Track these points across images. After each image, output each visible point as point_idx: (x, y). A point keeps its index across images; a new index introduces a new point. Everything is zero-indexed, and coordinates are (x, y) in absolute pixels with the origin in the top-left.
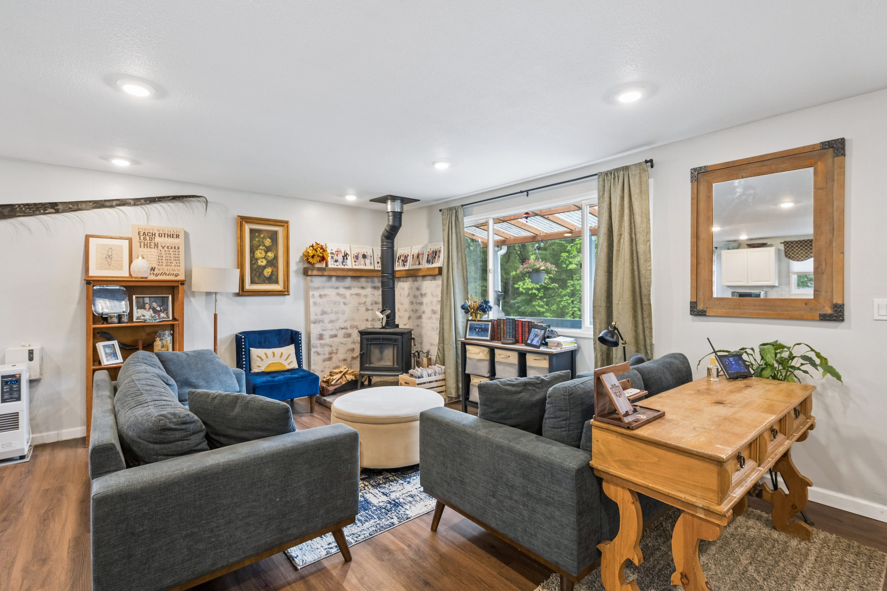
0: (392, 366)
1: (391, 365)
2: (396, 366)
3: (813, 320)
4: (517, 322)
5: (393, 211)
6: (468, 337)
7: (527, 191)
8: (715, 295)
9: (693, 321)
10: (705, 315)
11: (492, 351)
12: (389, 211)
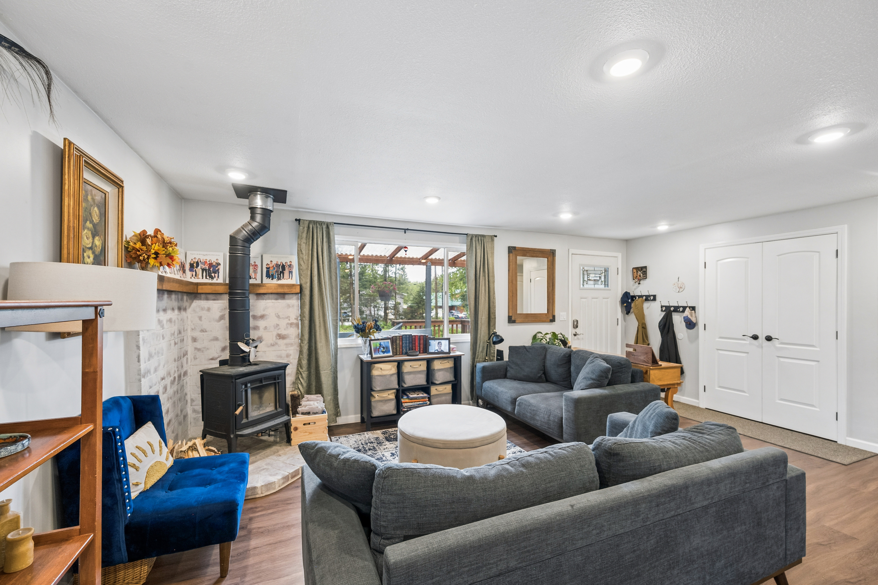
0: (276, 411)
1: (273, 411)
2: (279, 410)
3: (548, 322)
4: (413, 337)
5: (264, 207)
6: (374, 356)
7: (405, 230)
8: (518, 312)
9: (508, 326)
10: (515, 322)
11: (400, 364)
12: (259, 207)
